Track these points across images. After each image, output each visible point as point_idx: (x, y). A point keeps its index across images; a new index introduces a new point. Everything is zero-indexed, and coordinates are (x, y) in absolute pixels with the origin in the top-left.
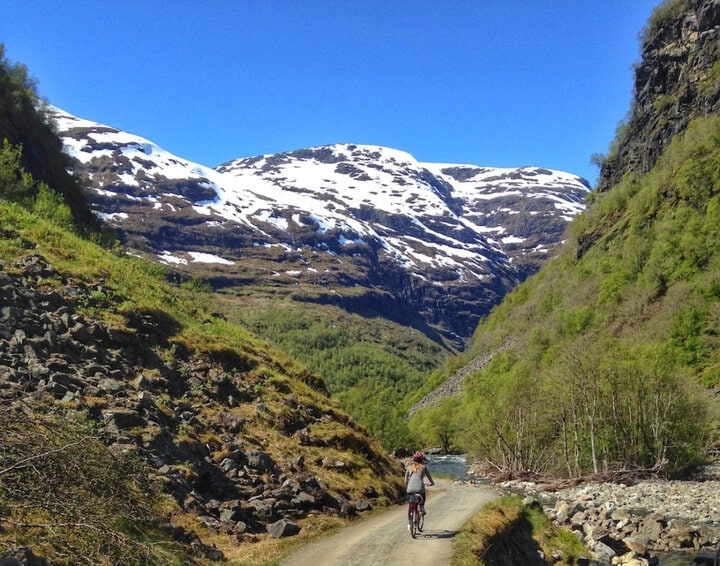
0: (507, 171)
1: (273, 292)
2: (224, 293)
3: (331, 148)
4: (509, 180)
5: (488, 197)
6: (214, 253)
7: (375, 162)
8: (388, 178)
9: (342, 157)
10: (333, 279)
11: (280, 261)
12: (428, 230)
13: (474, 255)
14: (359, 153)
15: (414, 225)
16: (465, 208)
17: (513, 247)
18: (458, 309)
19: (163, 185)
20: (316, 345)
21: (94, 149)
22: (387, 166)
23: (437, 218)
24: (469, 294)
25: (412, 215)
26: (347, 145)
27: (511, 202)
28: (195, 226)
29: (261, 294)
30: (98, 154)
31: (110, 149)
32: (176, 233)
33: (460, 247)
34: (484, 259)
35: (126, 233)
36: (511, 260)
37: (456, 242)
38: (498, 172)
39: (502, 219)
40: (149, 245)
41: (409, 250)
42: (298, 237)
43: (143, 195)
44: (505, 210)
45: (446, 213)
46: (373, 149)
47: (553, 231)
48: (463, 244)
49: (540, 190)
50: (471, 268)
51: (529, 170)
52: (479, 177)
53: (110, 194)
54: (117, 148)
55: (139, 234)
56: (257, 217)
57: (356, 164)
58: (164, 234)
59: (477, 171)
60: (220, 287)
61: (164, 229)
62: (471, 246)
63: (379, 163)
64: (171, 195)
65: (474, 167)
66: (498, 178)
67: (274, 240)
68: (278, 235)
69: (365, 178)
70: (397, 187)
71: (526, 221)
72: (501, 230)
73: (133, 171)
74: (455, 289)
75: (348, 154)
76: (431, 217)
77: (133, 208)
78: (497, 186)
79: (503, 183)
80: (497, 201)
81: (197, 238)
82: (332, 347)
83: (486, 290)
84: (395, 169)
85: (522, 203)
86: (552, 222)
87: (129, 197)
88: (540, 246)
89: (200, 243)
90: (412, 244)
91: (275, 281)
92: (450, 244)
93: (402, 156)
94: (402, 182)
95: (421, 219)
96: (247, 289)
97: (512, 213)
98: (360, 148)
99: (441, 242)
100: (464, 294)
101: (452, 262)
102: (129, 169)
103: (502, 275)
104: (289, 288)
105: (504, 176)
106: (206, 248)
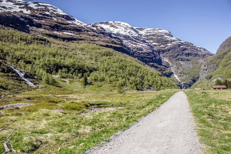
0: (152, 29)
1: (90, 43)
2: (73, 42)
3: (109, 22)
4: (152, 31)
5: (148, 34)
6: (72, 33)
7: (119, 25)
8: (123, 28)
9: (111, 24)
10: (110, 42)
11: (93, 36)
12: (134, 39)
13: (146, 46)
14: (116, 23)
15: (130, 38)
16: (142, 36)
17: (155, 45)
18: (144, 58)
19: (58, 16)
20: (104, 55)
21: (39, 6)
22: (122, 26)
23: (136, 37)
24: (147, 54)
25: (130, 35)
26: (112, 21)
27: (154, 35)
28: (66, 25)
29: (86, 43)
30: (40, 7)
31: (44, 6)
32: (60, 26)
33: (143, 44)
34: (149, 47)
35: (42, 25)
36: (155, 48)
37: (141, 43)
38: (150, 29)
39: (152, 39)
40: (49, 28)
41: (130, 43)
42: (99, 31)
43: (51, 17)
44: (152, 37)
45: (138, 36)
46: (119, 22)
47: (165, 42)
48: (143, 43)
49: (160, 33)
50: (146, 48)
51: (157, 29)
52: (145, 30)
53: (40, 15)
54: (46, 6)
55: (47, 25)
56: (87, 26)
57: (115, 25)
58: (55, 26)
59: (144, 29)
60: (72, 40)
61: (56, 25)
62: (145, 44)
63: (121, 25)
64: (60, 18)
65: (143, 28)
66: (150, 30)
67: (92, 31)
68: (93, 30)
69: (117, 28)
70: (125, 30)
71: (158, 39)
72: (152, 41)
73: (50, 11)
74: (143, 53)
75: (113, 23)
76: (135, 36)
77: (47, 20)
78: (149, 32)
79: (151, 31)
80: (150, 35)
81: (67, 28)
82: (111, 56)
83: (151, 54)
84: (124, 26)
85: (156, 36)
86: (164, 40)
87: (46, 17)
88: (162, 45)
89: (68, 30)
90: (130, 42)
91: (91, 40)
92: (140, 43)
93: (126, 24)
94: (127, 29)
95: (132, 37)
96: (80, 42)
97: (154, 38)
98: (115, 22)
99: (138, 42)
100: (145, 54)
101: (141, 47)
102: (48, 11)
103: (154, 51)
104: (95, 42)
105: (151, 30)
106: (69, 31)
